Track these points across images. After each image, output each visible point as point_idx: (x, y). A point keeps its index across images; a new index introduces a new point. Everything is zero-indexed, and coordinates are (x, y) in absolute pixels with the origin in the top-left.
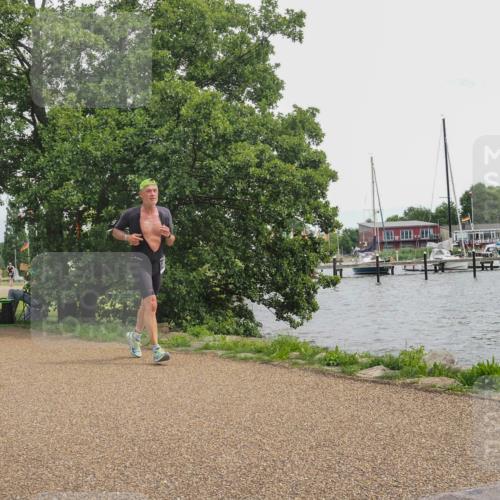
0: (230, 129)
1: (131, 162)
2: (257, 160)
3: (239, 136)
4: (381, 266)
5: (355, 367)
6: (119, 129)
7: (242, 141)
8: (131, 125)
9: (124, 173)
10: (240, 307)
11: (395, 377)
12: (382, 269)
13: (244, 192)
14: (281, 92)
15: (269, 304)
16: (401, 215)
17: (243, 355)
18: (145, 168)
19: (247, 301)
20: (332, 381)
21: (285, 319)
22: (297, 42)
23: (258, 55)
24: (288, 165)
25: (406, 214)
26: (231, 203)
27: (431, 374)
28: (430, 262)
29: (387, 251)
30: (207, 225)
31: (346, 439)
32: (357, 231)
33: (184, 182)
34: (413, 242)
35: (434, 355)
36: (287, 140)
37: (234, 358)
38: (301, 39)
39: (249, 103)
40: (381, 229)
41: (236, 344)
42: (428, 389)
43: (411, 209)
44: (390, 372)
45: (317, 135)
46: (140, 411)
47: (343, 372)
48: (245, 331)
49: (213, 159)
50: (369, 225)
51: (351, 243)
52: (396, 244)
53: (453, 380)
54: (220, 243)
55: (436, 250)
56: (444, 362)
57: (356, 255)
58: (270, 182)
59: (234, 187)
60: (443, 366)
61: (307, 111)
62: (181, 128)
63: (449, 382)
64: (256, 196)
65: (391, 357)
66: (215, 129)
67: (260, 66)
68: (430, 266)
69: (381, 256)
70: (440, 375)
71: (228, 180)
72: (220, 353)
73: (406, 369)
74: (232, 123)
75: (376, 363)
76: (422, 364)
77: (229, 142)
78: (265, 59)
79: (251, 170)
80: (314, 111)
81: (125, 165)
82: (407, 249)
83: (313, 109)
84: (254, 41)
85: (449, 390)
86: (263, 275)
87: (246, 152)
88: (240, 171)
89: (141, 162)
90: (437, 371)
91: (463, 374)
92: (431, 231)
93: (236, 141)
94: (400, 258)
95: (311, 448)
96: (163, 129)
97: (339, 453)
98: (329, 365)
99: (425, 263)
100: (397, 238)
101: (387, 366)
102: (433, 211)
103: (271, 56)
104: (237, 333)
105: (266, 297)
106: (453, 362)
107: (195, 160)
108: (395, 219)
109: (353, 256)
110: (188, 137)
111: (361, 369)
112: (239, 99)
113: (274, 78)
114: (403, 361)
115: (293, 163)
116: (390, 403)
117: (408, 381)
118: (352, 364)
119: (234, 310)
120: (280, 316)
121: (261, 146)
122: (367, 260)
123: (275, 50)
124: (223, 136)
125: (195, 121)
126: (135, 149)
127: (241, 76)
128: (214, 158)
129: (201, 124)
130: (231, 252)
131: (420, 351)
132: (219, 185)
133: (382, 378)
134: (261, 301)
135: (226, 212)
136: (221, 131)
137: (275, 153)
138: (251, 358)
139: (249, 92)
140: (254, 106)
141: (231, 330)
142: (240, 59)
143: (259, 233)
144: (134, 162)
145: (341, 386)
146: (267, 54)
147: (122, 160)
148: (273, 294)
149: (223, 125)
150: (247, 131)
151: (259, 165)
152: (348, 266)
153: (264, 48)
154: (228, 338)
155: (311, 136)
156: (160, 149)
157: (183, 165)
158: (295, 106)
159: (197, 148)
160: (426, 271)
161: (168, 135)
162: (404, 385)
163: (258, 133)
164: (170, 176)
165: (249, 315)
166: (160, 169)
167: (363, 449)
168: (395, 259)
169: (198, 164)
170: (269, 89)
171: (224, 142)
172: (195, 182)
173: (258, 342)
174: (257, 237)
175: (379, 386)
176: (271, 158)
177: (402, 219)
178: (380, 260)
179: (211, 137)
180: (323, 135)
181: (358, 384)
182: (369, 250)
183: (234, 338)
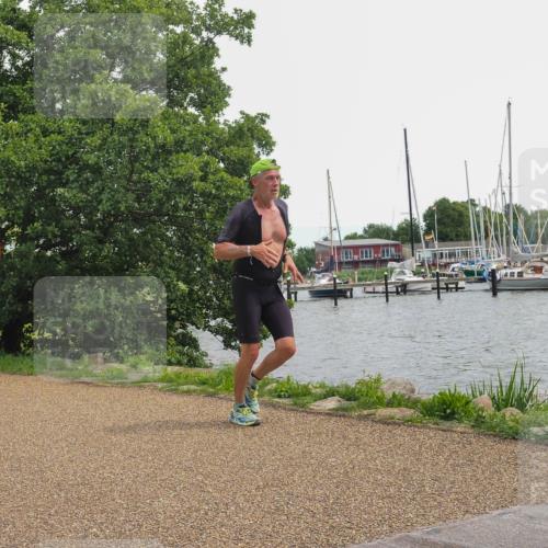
0: (171, 138)
1: (59, 173)
2: (201, 174)
3: (181, 147)
4: (338, 288)
5: (308, 398)
6: (45, 137)
7: (185, 152)
8: (59, 133)
9: (52, 185)
10: (183, 334)
11: (352, 408)
12: (340, 291)
13: (186, 209)
14: (227, 99)
15: (216, 331)
16: (360, 232)
17: (185, 388)
18: (76, 180)
19: (191, 328)
20: (283, 414)
21: (233, 348)
22: (246, 45)
23: (203, 57)
24: (236, 179)
25: (365, 231)
26: (173, 221)
27: (390, 404)
28: (391, 283)
29: (346, 272)
30: (147, 244)
31: (296, 478)
32: (313, 250)
33: (118, 196)
34: (373, 262)
35: (393, 384)
36: (235, 152)
37: (175, 391)
38: (249, 42)
39: (192, 110)
40: (339, 248)
41: (178, 375)
42: (386, 422)
43: (371, 226)
44: (346, 403)
45: (267, 143)
46: (68, 452)
47: (295, 404)
48: (189, 361)
49: (152, 172)
50: (325, 243)
51: (306, 263)
52: (355, 264)
53: (412, 411)
54: (161, 264)
55: (398, 270)
56: (403, 392)
57: (312, 277)
58: (215, 197)
59: (176, 203)
60: (403, 396)
61: (256, 117)
62: (116, 137)
63: (409, 412)
64: (200, 213)
65: (347, 387)
66: (154, 138)
67: (204, 70)
68: (392, 288)
69: (338, 277)
70: (399, 405)
71: (168, 195)
72: (160, 385)
73: (362, 400)
74: (173, 131)
75: (330, 393)
76: (379, 394)
77: (169, 153)
78: (210, 63)
79: (195, 184)
80: (263, 117)
81: (52, 177)
82: (367, 269)
83: (263, 115)
84: (197, 42)
85: (408, 422)
86: (210, 300)
87: (189, 164)
88: (182, 184)
89: (71, 174)
90: (396, 402)
91: (423, 404)
92: (393, 249)
93: (178, 152)
94: (360, 280)
95: (258, 488)
96: (95, 138)
97: (288, 494)
98: (279, 397)
99: (386, 284)
100: (356, 257)
101: (343, 396)
102: (395, 228)
103: (216, 59)
104: (179, 363)
105: (212, 323)
106: (413, 391)
107: (132, 172)
108: (354, 237)
109: (309, 278)
110: (123, 147)
111: (315, 401)
112: (182, 106)
113: (220, 84)
114: (360, 391)
115: (241, 176)
116: (345, 437)
117: (365, 412)
118: (305, 395)
119: (176, 338)
120: (227, 345)
121: (206, 158)
122: (323, 281)
123: (220, 53)
124: (163, 146)
125: (131, 129)
126: (63, 159)
127: (183, 80)
128: (154, 170)
129: (137, 132)
130: (173, 274)
131: (378, 380)
132: (159, 201)
133: (337, 410)
134: (207, 327)
135: (167, 230)
136: (160, 140)
137: (222, 165)
138: (194, 391)
139: (192, 98)
140: (196, 113)
141: (173, 360)
142: (182, 61)
143: (203, 253)
144: (62, 173)
145: (293, 419)
146: (212, 57)
147: (48, 172)
148: (219, 320)
149: (164, 134)
150: (189, 140)
151: (204, 179)
152: (303, 288)
153: (209, 50)
154: (170, 368)
155: (260, 145)
156: (92, 159)
157: (119, 178)
158: (242, 113)
159: (134, 159)
160: (387, 293)
161: (101, 145)
162: (360, 418)
163: (203, 143)
164: (103, 190)
165: (193, 343)
166: (93, 182)
167: (314, 488)
168: (354, 280)
169: (135, 177)
170: (214, 95)
171: (164, 152)
172: (131, 196)
173: (203, 373)
174: (201, 257)
175: (334, 419)
176: (217, 171)
177: (361, 237)
178: (338, 281)
179: (149, 147)
180: (274, 144)
181: (311, 417)
182: (326, 271)
183: (176, 368)
